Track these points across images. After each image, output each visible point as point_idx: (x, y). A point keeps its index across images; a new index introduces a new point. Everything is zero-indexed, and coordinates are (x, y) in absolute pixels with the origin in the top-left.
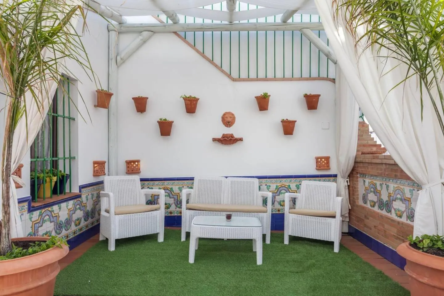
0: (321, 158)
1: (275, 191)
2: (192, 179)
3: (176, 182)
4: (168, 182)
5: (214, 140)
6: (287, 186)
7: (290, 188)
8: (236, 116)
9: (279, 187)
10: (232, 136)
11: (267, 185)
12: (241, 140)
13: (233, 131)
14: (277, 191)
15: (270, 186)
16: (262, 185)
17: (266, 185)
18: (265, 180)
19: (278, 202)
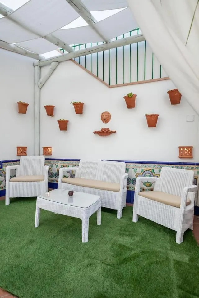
0: (184, 148)
1: (141, 173)
2: (79, 160)
3: (71, 162)
4: (66, 161)
5: (95, 133)
6: (151, 171)
7: (154, 172)
8: (111, 114)
9: (144, 170)
10: (108, 129)
11: (135, 168)
12: (115, 132)
13: (109, 126)
14: (143, 174)
15: (136, 169)
16: (130, 168)
17: (133, 168)
18: (133, 164)
19: (143, 183)
